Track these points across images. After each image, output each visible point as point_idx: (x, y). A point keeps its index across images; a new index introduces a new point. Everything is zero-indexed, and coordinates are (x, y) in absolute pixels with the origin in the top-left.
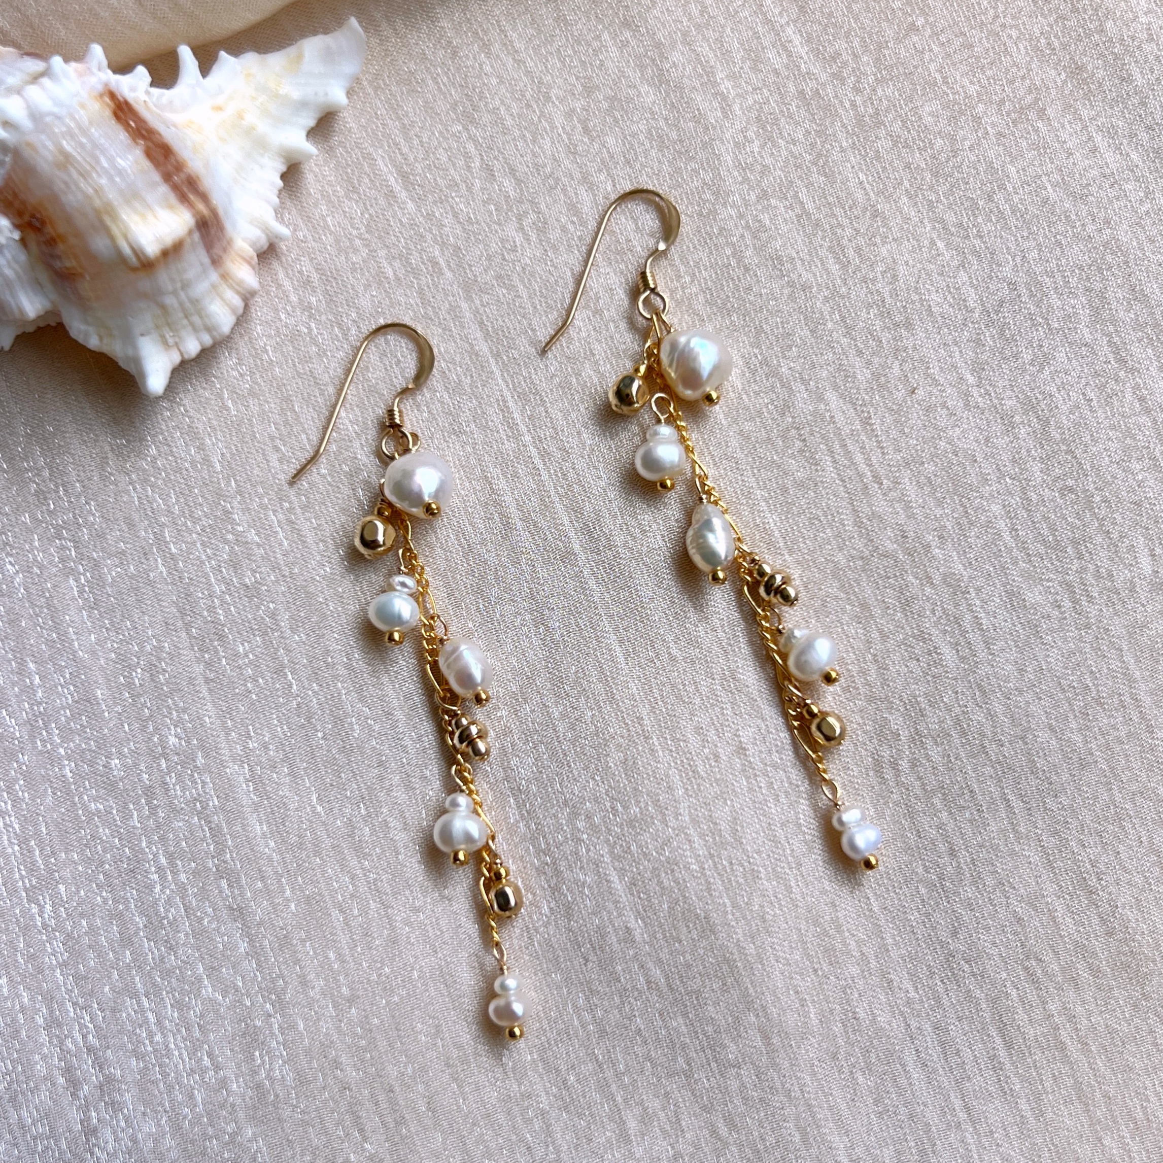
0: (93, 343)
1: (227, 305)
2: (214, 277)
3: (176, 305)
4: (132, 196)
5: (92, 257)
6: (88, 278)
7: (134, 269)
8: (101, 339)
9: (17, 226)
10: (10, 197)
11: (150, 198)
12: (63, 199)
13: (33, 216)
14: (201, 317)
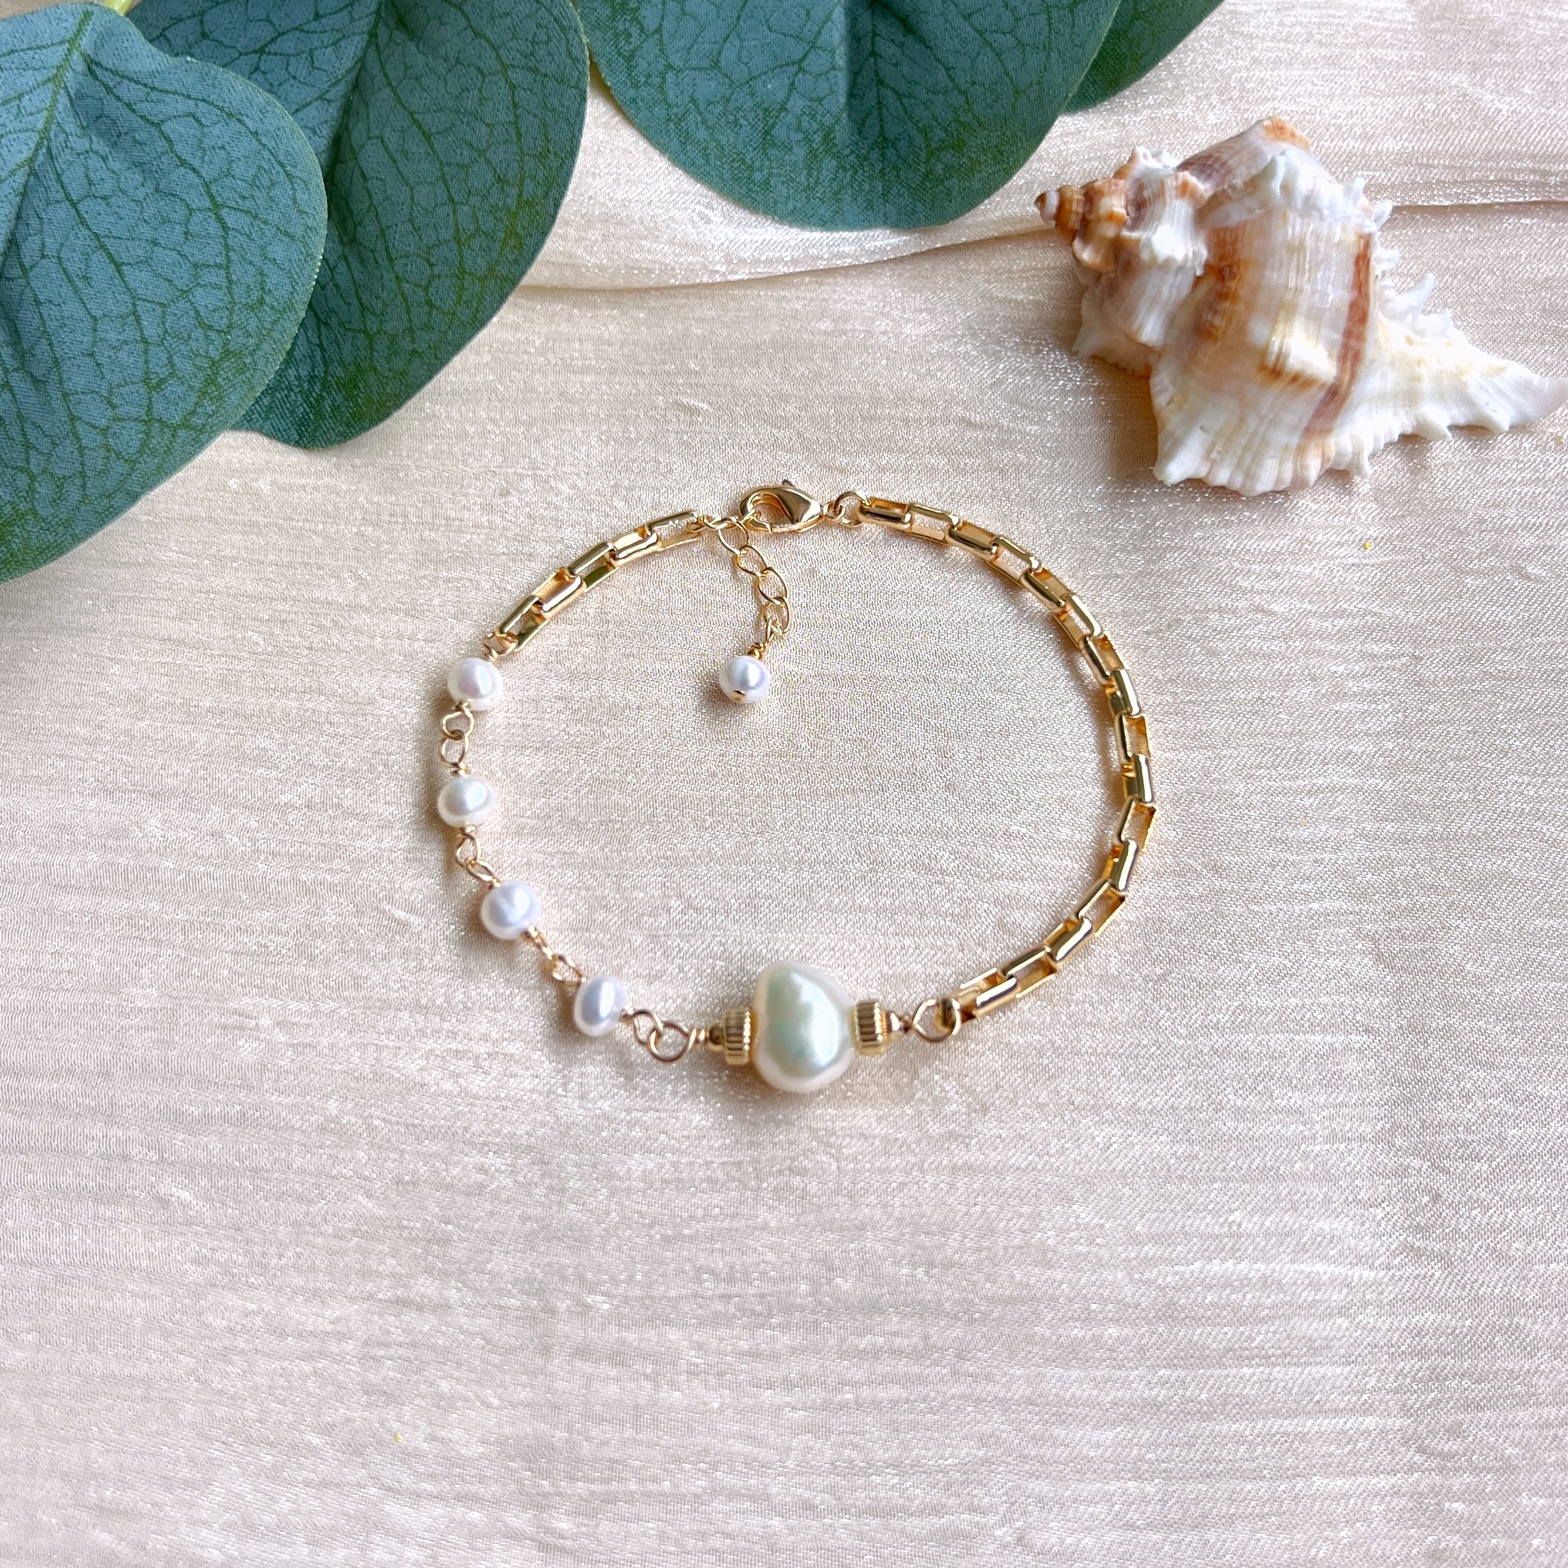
0: (1160, 400)
1: (1279, 473)
2: (1295, 441)
3: (1251, 429)
4: (1315, 316)
5: (1242, 330)
6: (1218, 345)
7: (1262, 367)
8: (1169, 403)
9: (1208, 266)
10: (1228, 240)
11: (1324, 332)
12: (1268, 273)
13: (1230, 266)
14: (1253, 461)
